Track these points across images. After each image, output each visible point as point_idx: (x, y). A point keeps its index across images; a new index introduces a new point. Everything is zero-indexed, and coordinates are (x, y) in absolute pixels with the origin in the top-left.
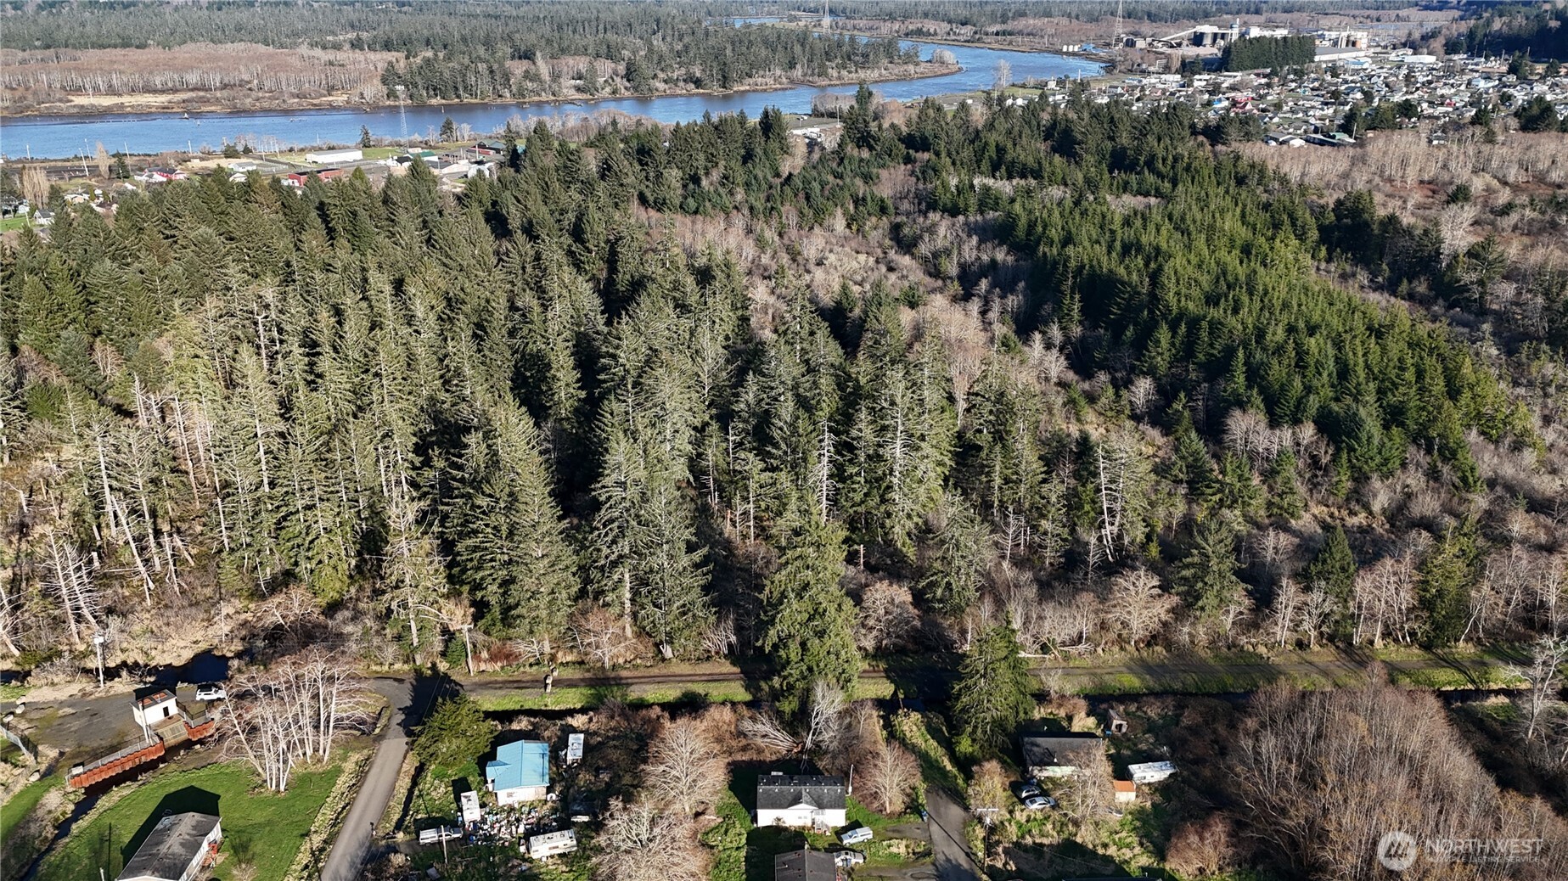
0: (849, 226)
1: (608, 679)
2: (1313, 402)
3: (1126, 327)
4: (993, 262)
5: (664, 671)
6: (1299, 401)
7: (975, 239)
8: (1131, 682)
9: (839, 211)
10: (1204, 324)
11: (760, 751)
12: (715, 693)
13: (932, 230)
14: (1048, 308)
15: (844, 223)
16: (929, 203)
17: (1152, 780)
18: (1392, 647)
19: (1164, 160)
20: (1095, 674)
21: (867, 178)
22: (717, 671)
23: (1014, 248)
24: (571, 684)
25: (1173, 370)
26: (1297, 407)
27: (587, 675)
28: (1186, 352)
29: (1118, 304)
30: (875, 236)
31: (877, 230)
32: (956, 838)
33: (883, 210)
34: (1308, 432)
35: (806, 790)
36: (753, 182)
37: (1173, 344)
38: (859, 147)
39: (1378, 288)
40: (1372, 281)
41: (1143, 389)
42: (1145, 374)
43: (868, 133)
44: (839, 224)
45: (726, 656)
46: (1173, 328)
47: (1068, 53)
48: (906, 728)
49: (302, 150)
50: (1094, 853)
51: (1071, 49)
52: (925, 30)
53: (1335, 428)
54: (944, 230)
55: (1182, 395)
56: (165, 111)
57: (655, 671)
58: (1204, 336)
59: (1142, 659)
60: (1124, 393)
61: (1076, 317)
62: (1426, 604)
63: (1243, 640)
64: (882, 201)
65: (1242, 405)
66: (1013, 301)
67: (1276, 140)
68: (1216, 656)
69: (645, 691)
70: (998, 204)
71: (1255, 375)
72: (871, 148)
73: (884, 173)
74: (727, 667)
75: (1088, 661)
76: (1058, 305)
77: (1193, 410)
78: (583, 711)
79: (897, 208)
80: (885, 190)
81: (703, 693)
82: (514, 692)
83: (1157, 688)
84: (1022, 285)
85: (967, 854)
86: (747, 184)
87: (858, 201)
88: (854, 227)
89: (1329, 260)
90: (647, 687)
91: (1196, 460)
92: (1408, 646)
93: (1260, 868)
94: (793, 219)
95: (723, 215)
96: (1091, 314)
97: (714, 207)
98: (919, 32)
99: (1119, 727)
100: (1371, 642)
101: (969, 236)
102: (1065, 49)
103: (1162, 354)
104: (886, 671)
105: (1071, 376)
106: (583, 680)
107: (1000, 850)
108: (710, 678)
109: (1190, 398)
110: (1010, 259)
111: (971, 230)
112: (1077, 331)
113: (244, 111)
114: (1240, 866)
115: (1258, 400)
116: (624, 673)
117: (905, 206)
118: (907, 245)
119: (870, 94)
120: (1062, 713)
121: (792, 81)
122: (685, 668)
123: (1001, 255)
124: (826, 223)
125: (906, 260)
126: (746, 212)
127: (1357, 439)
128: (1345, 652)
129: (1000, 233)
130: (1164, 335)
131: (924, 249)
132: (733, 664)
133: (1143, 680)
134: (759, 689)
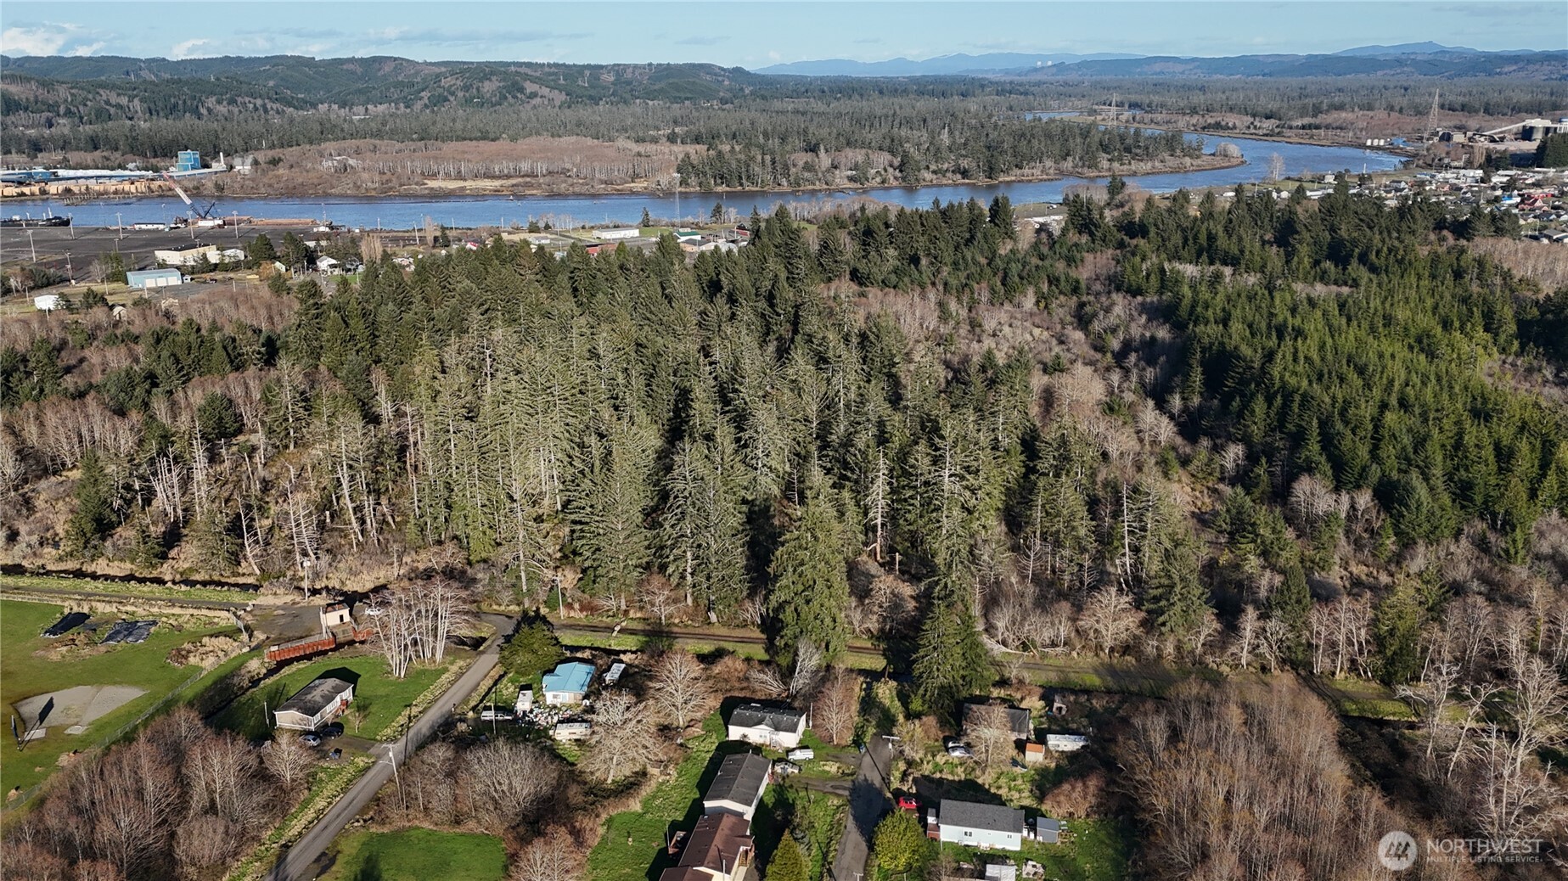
0: (1037, 303)
1: (662, 632)
2: (1376, 471)
3: (1233, 399)
4: (1153, 338)
5: (707, 632)
6: (1364, 469)
7: (1144, 318)
8: (1094, 680)
9: (1031, 291)
10: (1297, 398)
11: (754, 691)
12: (735, 649)
13: (1109, 308)
14: (1175, 380)
15: (1034, 300)
16: (1116, 283)
17: (1066, 749)
18: (1353, 678)
19: (1378, 253)
20: (1062, 672)
21: (1070, 261)
22: (747, 635)
23: (1175, 326)
24: (633, 632)
26: (1361, 475)
27: (648, 628)
28: (1278, 422)
29: (1232, 378)
30: (1059, 313)
31: (1063, 307)
32: (881, 766)
33: (1076, 290)
34: (1364, 499)
35: (769, 716)
37: (1267, 415)
38: (1079, 233)
40: (1556, 375)
41: (1234, 454)
42: (1236, 441)
43: (1091, 220)
44: (1029, 302)
45: (758, 626)
46: (1269, 400)
47: (1372, 148)
48: (880, 691)
49: (592, 228)
50: (988, 791)
51: (1376, 142)
52: (1223, 123)
53: (1389, 496)
54: (1120, 310)
55: (1264, 460)
56: (496, 194)
57: (700, 631)
58: (1295, 407)
59: (1111, 665)
60: (1217, 456)
61: (1198, 389)
63: (1209, 659)
64: (1077, 282)
65: (1309, 469)
66: (1150, 374)
67: (1549, 237)
68: (1179, 669)
70: (1176, 286)
71: (1328, 442)
72: (1091, 234)
73: (1089, 257)
74: (757, 633)
75: (1061, 662)
76: (1187, 376)
77: (1271, 474)
78: (633, 652)
79: (1088, 289)
80: (1084, 274)
81: (728, 649)
82: (588, 633)
83: (1115, 687)
84: (1162, 359)
85: (883, 779)
86: (955, 263)
87: (1053, 281)
88: (1042, 305)
89: (1521, 352)
90: (689, 641)
91: (1239, 513)
92: (1368, 680)
93: (1121, 818)
94: (985, 296)
95: (918, 290)
96: (1213, 384)
97: (912, 282)
98: (1217, 126)
99: (1060, 709)
100: (1333, 674)
101: (1141, 314)
102: (1369, 143)
103: (1256, 423)
104: (884, 650)
105: (1179, 440)
106: (643, 631)
107: (911, 778)
108: (741, 640)
109: (1271, 464)
110: (1168, 336)
111: (1143, 309)
112: (1196, 400)
113: (559, 195)
114: (1106, 815)
115: (1327, 468)
116: (675, 629)
117: (1098, 287)
118: (1083, 322)
119: (1123, 184)
120: (1019, 696)
121: (1061, 173)
122: (724, 631)
123: (1162, 332)
124: (1016, 301)
125: (1079, 335)
126: (941, 288)
127: (1407, 506)
128: (1304, 679)
129: (1164, 313)
130: (1259, 406)
131: (1096, 325)
132: (762, 632)
133: (1103, 680)
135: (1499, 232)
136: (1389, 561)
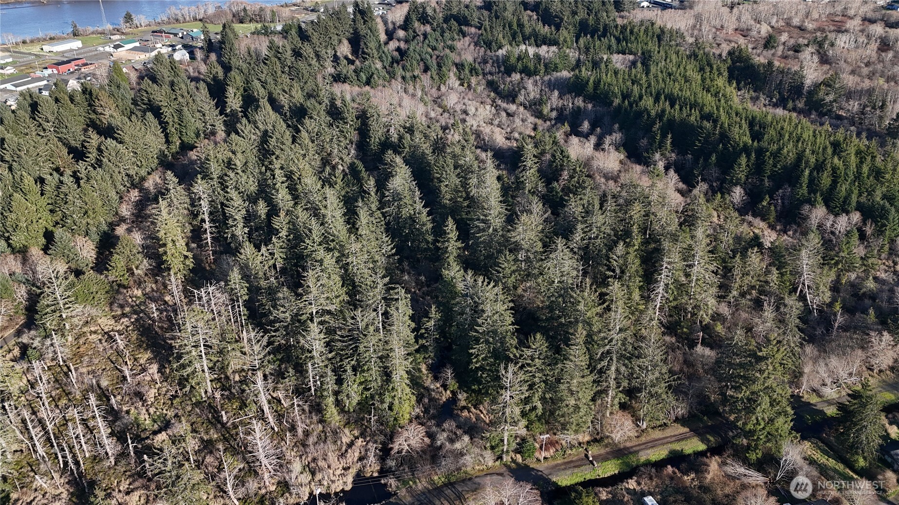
0: (462, 84)
1: (623, 450)
2: (854, 198)
3: (710, 155)
4: (579, 108)
5: (649, 438)
6: (845, 199)
7: (556, 93)
8: (891, 397)
9: (451, 75)
10: (768, 154)
12: (686, 448)
13: (521, 85)
14: (644, 142)
15: (458, 83)
16: (506, 67)
21: (451, 49)
22: (678, 432)
23: (588, 98)
24: (605, 458)
25: (750, 180)
26: (844, 202)
27: (608, 450)
28: (757, 169)
29: (700, 140)
30: (480, 89)
31: (480, 86)
33: (475, 71)
34: (856, 217)
37: (748, 165)
38: (424, 24)
39: (778, 106)
40: (769, 101)
41: (738, 194)
42: (736, 185)
44: (456, 83)
45: (676, 422)
46: (748, 156)
49: (32, 41)
53: (871, 213)
54: (532, 88)
55: (766, 197)
57: (644, 439)
58: (769, 160)
59: (884, 381)
60: (727, 196)
61: (670, 148)
64: (471, 65)
65: (811, 203)
66: (617, 137)
69: (648, 455)
70: (557, 67)
73: (458, 45)
74: (682, 429)
77: (776, 206)
79: (483, 70)
80: (468, 58)
81: (680, 449)
82: (576, 470)
84: (616, 125)
87: (459, 67)
88: (465, 85)
89: (740, 89)
90: (649, 451)
96: (679, 146)
101: (552, 91)
103: (743, 171)
105: (683, 186)
106: (609, 453)
108: (677, 438)
109: (771, 198)
110: (590, 106)
111: (552, 85)
112: (673, 156)
115: (820, 200)
117: (487, 68)
118: (511, 96)
122: (657, 434)
123: (580, 102)
124: (447, 83)
125: (512, 108)
127: (887, 219)
129: (575, 87)
130: (743, 160)
131: (521, 98)
132: (683, 426)
133: (895, 394)
134: (709, 441)
136: (890, 254)
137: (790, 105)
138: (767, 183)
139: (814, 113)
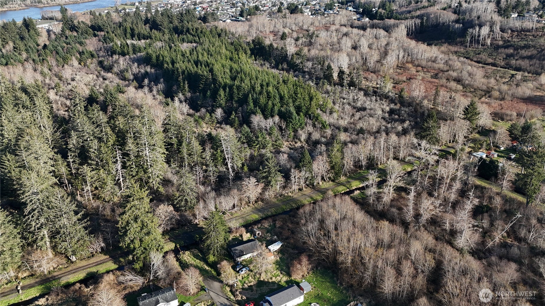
0: (80, 64)
1: (48, 278)
2: (276, 109)
3: (207, 91)
4: (146, 72)
5: (75, 267)
6: (272, 109)
7: (136, 64)
8: (256, 217)
9: (74, 58)
10: (235, 87)
11: (132, 287)
12: (101, 269)
13: (117, 62)
14: (175, 88)
15: (77, 63)
16: (112, 52)
17: (276, 249)
18: (325, 183)
19: (193, 30)
20: (243, 217)
21: (81, 43)
22: (99, 260)
23: (152, 66)
24: (31, 286)
25: (227, 104)
26: (272, 111)
27: (37, 280)
28: (230, 97)
29: (202, 84)
30: (92, 66)
31: (93, 64)
32: (220, 294)
33: (92, 56)
34: (277, 119)
35: (159, 297)
36: (29, 49)
37: (225, 96)
38: (71, 31)
39: (273, 68)
40: (270, 66)
41: (219, 112)
42: (218, 107)
43: (74, 25)
44: (76, 63)
45: (100, 253)
46: (224, 90)
48: (185, 258)
50: (268, 282)
53: (285, 116)
54: (122, 62)
55: (233, 113)
57: (70, 268)
58: (235, 91)
59: (256, 208)
60: (213, 114)
61: (187, 90)
62: (333, 168)
63: (284, 192)
64: (91, 52)
65: (255, 113)
66: (161, 86)
67: (222, 20)
68: (278, 200)
69: (68, 278)
70: (140, 50)
71: (256, 102)
72: (77, 31)
73: (87, 41)
74: (103, 257)
75: (239, 213)
76: (179, 86)
77: (238, 117)
78: (42, 296)
79: (98, 55)
80: (91, 48)
81: (96, 271)
83: (264, 216)
84: (162, 80)
85: (227, 299)
86: (27, 50)
87: (81, 53)
88: (82, 64)
89: (256, 60)
90: (69, 276)
91: (248, 135)
92: (328, 182)
93: (319, 268)
94: (54, 63)
95: (20, 65)
96: (193, 88)
97: (15, 61)
99: (259, 234)
100: (319, 183)
101: (133, 63)
103: (222, 99)
104: (169, 239)
105: (191, 111)
106: (36, 283)
107: (238, 293)
108: (97, 264)
109: (236, 113)
110: (153, 70)
111: (133, 61)
112: (189, 95)
114: (313, 270)
115: (259, 111)
116: (55, 274)
117: (101, 53)
118: (109, 69)
119: (66, 10)
120: (238, 235)
121: (26, 6)
122: (84, 263)
123: (148, 69)
124: (69, 63)
125: (109, 75)
126: (31, 62)
127: (292, 118)
128: (313, 188)
129: (146, 60)
130: (222, 92)
131: (115, 69)
132: (105, 255)
133: (259, 215)
134: (120, 262)
135: (215, 20)
136: (294, 138)
137: (280, 67)
138: (235, 105)
139: (292, 70)
